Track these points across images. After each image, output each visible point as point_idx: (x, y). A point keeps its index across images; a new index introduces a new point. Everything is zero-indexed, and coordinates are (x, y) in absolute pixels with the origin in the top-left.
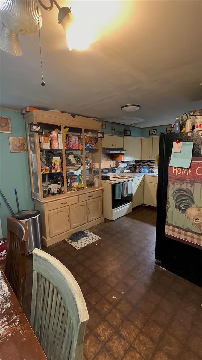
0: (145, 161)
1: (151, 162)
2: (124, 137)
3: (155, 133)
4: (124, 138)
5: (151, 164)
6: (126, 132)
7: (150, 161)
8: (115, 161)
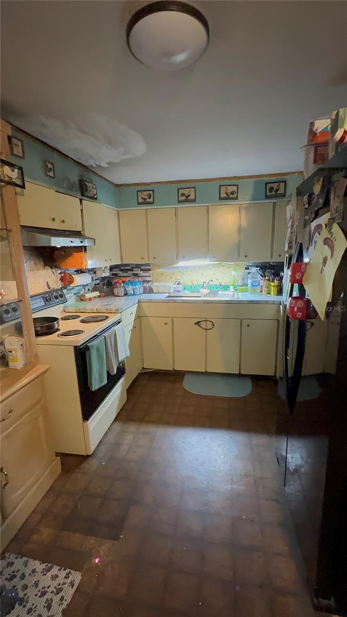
0: (127, 268)
1: (143, 268)
2: (81, 200)
3: (151, 200)
4: (81, 203)
5: (142, 273)
6: (86, 186)
7: (138, 266)
8: (59, 272)
